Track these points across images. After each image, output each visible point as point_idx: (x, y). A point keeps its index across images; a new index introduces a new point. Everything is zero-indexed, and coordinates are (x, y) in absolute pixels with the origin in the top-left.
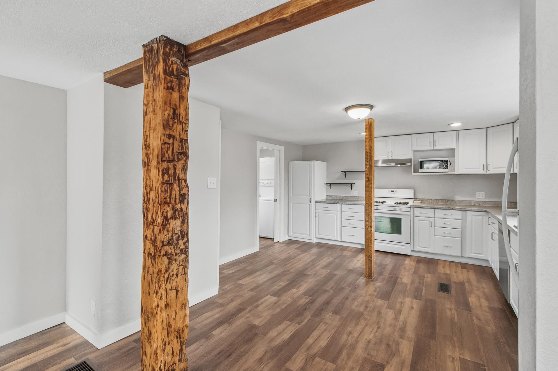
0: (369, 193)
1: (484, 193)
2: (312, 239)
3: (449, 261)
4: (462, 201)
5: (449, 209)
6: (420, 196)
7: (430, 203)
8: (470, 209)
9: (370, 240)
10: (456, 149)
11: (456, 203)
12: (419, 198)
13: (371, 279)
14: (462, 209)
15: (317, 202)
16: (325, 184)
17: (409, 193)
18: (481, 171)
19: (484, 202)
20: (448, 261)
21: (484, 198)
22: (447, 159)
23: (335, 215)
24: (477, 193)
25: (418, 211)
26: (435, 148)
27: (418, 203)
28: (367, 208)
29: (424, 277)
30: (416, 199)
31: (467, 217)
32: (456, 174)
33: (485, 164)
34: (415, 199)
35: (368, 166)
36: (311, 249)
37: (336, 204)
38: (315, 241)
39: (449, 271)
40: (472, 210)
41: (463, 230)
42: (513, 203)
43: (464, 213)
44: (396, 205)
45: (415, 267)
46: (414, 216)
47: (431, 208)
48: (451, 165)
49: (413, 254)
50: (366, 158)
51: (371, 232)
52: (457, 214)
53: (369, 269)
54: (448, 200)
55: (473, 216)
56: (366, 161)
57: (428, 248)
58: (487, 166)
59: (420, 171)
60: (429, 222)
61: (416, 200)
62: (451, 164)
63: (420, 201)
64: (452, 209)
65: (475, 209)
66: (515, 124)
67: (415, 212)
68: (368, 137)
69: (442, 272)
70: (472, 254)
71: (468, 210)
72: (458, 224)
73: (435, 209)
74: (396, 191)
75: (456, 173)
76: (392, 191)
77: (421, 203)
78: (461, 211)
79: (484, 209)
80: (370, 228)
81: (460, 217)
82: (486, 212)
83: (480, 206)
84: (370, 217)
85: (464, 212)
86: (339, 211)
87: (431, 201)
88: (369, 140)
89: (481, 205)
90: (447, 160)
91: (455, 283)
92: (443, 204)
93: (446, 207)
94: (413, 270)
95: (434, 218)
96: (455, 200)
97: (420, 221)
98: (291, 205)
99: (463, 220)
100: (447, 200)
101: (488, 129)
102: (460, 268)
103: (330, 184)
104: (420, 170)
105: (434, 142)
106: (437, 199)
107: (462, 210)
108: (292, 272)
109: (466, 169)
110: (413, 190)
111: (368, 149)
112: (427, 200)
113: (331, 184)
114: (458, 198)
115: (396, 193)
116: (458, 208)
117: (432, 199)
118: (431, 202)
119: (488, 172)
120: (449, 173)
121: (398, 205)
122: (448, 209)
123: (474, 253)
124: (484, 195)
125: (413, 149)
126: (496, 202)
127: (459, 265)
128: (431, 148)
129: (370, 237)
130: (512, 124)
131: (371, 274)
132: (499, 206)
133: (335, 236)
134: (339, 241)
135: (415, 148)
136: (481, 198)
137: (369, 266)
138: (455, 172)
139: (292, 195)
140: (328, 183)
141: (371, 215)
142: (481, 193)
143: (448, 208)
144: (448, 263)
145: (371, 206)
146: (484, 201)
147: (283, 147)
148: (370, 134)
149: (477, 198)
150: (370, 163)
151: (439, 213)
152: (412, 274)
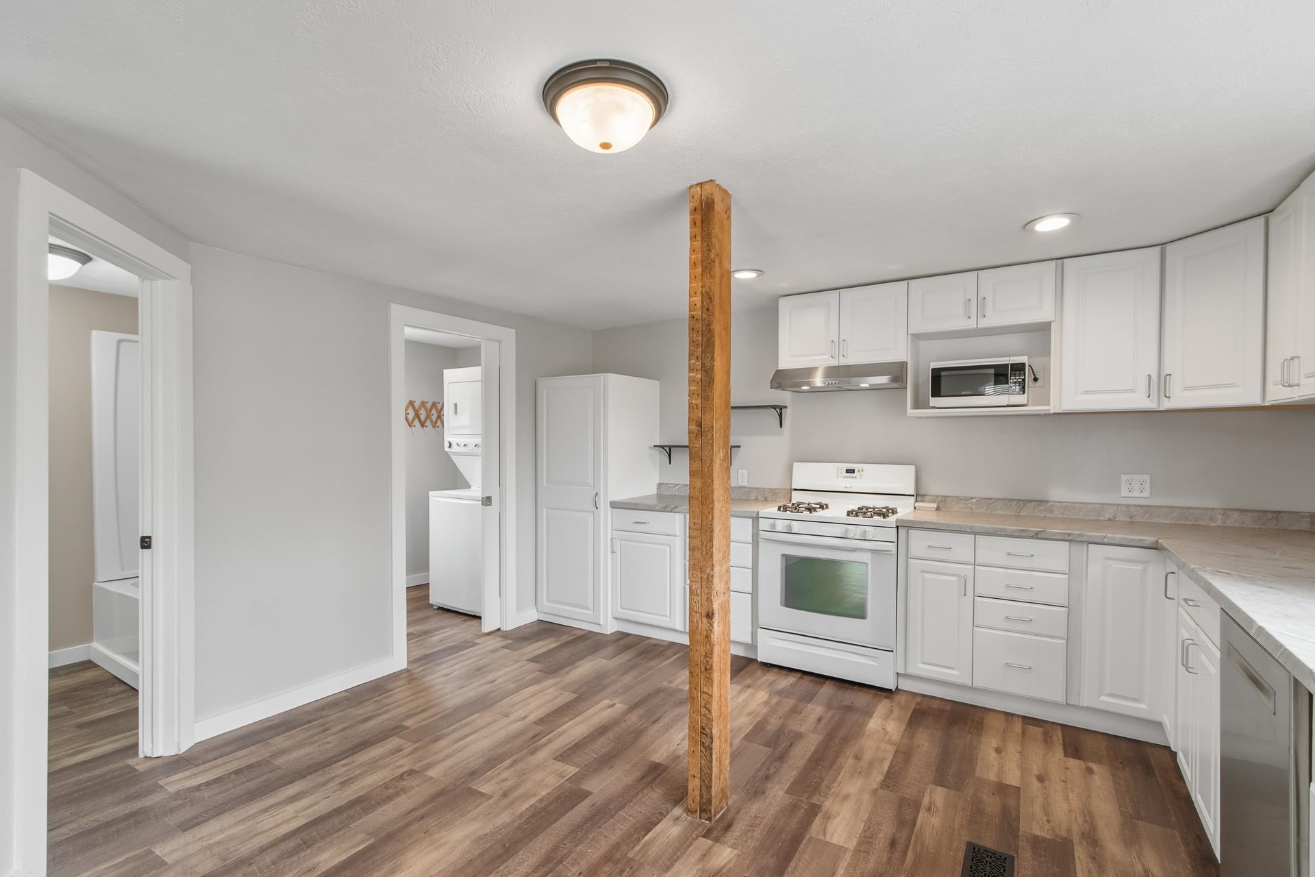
0: (703, 483)
1: (1147, 477)
2: (601, 623)
3: (1024, 717)
4: (1073, 505)
5: (1025, 534)
6: (934, 487)
7: (968, 510)
8: (1098, 534)
9: (706, 669)
10: (1052, 324)
11: (1052, 511)
12: (932, 493)
13: (709, 819)
14: (1071, 538)
15: (614, 505)
16: (650, 448)
17: (901, 477)
18: (1139, 401)
19: (1147, 509)
20: (1019, 716)
21: (1147, 494)
22: (1023, 359)
23: (668, 548)
24: (1124, 477)
25: (919, 542)
26: (984, 323)
27: (927, 511)
28: (697, 542)
29: (917, 806)
30: (923, 495)
31: (1089, 565)
32: (1052, 412)
33: (1154, 378)
34: (918, 496)
35: (699, 376)
36: (580, 662)
37: (671, 512)
38: (609, 627)
39: (1018, 774)
40: (1106, 540)
41: (1072, 608)
42: (1250, 514)
43: (1078, 550)
44: (853, 520)
45: (896, 752)
46: (907, 557)
47: (965, 532)
48: (1038, 383)
49: (905, 685)
50: (692, 342)
51: (708, 637)
52: (1054, 555)
53: (702, 781)
54: (1025, 502)
55: (1111, 562)
56: (691, 354)
57: (952, 668)
58: (1161, 382)
59: (931, 405)
60: (954, 578)
61: (923, 501)
62: (1036, 380)
63: (935, 505)
64: (1036, 536)
65: (1118, 536)
66: (1272, 216)
67: (912, 543)
68: (700, 255)
69: (992, 777)
70: (1104, 698)
71: (1090, 540)
72: (1055, 587)
73: (975, 534)
74: (859, 471)
75: (1053, 408)
76: (848, 471)
77: (938, 509)
78: (1068, 543)
79: (1149, 539)
80: (705, 620)
81: (1063, 565)
82: (1155, 547)
83: (1132, 524)
84: (705, 576)
85: (1075, 547)
86: (678, 534)
87: (970, 505)
88: (705, 268)
89: (1139, 519)
90: (1024, 364)
91: (1036, 842)
92: (1008, 513)
93: (1015, 528)
94: (886, 767)
95: (975, 565)
96: (1048, 502)
97: (927, 575)
98: (543, 513)
99: (1074, 574)
100: (1023, 500)
101: (1169, 247)
102: (1059, 752)
103: (670, 447)
104: (935, 401)
105: (981, 302)
106: (990, 499)
107: (1070, 541)
108: (431, 778)
109: (1087, 392)
110: (912, 468)
111: (699, 305)
112: (958, 499)
113: (672, 449)
114: (1059, 494)
115: (861, 475)
116: (1057, 534)
117: (972, 498)
118: (972, 509)
119: (1167, 405)
120: (1031, 409)
121: (860, 520)
122: (1021, 533)
123: (1110, 695)
124: (1147, 486)
125: (913, 330)
126: (1190, 508)
127: (1058, 737)
128: (971, 324)
129: (706, 656)
130: (1261, 220)
131: (710, 801)
132: (1199, 525)
133: (666, 616)
134: (681, 632)
135: (918, 327)
136: (1136, 494)
137: (701, 770)
138: (1049, 405)
139: (545, 484)
140: (662, 447)
141: (708, 570)
142: (1136, 477)
143: (1022, 530)
144: (1018, 726)
145: (708, 534)
146: (1148, 506)
147: (514, 331)
148: (705, 244)
149: (1123, 494)
150: (708, 364)
151: (994, 549)
152: (874, 792)
